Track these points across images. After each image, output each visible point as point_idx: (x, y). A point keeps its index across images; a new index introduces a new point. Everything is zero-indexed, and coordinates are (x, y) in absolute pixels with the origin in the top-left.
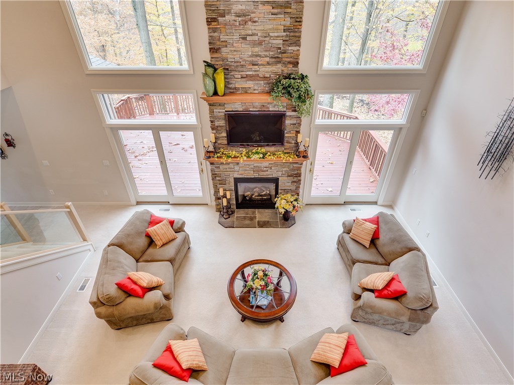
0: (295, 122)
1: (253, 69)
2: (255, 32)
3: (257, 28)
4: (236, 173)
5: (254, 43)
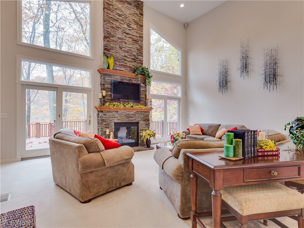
0: (144, 90)
1: (125, 62)
2: (126, 47)
3: (126, 46)
4: (116, 118)
5: (125, 51)
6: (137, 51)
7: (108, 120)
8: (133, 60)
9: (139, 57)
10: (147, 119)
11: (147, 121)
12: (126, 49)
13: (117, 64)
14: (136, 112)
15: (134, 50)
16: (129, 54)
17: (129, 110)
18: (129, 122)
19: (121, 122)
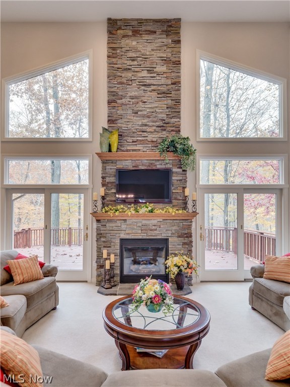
0: (181, 178)
1: (143, 135)
2: (144, 109)
3: (146, 106)
4: (123, 232)
5: (143, 116)
6: (168, 110)
7: (109, 235)
8: (160, 128)
9: (172, 120)
10: (186, 234)
11: (187, 237)
12: (145, 113)
13: (128, 141)
14: (161, 220)
15: (161, 111)
16: (151, 119)
17: (147, 218)
18: (148, 238)
19: (133, 237)
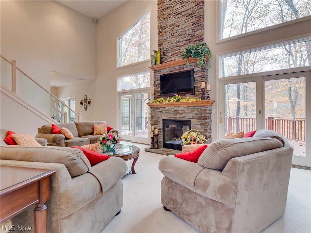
0: (200, 75)
1: (177, 49)
2: (178, 31)
3: (179, 29)
4: (164, 115)
5: (177, 36)
6: (193, 26)
7: (157, 117)
8: (188, 41)
9: (196, 32)
10: (203, 117)
11: (204, 119)
12: (178, 33)
13: (168, 55)
14: (186, 107)
15: (188, 28)
16: (182, 36)
17: (177, 106)
18: (177, 119)
19: (169, 119)
